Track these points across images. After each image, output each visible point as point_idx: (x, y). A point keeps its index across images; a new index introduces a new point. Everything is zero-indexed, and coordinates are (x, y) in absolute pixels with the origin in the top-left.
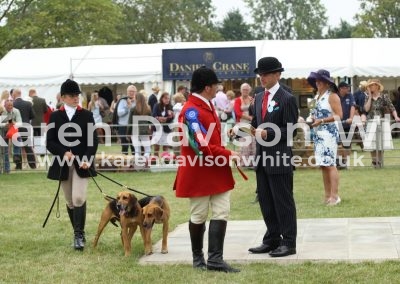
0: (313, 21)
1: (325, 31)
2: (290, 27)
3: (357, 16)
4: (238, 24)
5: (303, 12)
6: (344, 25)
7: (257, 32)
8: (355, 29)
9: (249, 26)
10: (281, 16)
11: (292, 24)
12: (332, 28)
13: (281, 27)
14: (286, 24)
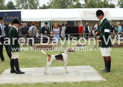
0: (35, 4)
1: (38, 7)
2: (28, 6)
3: (48, 3)
4: (12, 5)
5: (32, 2)
6: (44, 5)
7: (17, 8)
8: (48, 7)
9: (15, 6)
10: (25, 3)
11: (28, 5)
12: (40, 7)
13: (25, 6)
14: (26, 5)
